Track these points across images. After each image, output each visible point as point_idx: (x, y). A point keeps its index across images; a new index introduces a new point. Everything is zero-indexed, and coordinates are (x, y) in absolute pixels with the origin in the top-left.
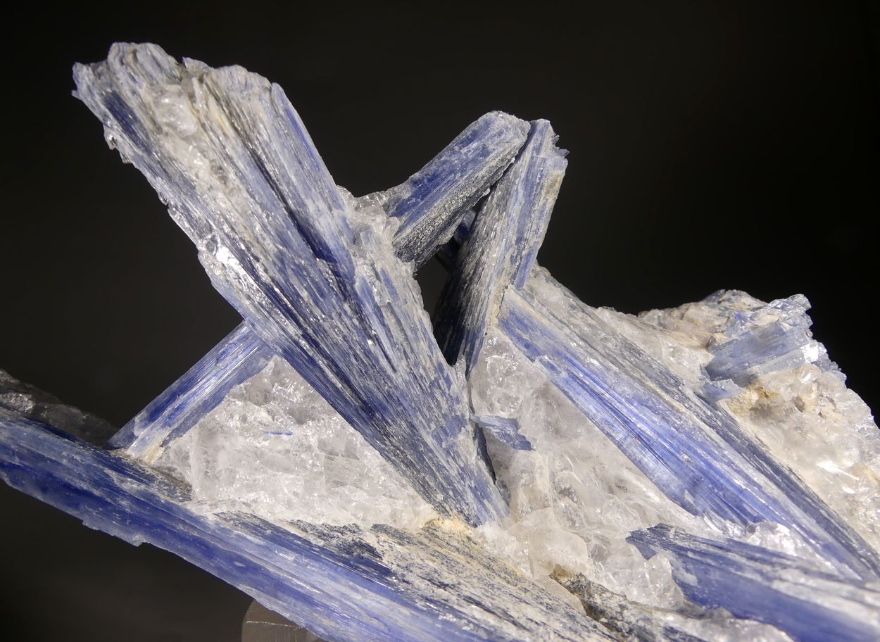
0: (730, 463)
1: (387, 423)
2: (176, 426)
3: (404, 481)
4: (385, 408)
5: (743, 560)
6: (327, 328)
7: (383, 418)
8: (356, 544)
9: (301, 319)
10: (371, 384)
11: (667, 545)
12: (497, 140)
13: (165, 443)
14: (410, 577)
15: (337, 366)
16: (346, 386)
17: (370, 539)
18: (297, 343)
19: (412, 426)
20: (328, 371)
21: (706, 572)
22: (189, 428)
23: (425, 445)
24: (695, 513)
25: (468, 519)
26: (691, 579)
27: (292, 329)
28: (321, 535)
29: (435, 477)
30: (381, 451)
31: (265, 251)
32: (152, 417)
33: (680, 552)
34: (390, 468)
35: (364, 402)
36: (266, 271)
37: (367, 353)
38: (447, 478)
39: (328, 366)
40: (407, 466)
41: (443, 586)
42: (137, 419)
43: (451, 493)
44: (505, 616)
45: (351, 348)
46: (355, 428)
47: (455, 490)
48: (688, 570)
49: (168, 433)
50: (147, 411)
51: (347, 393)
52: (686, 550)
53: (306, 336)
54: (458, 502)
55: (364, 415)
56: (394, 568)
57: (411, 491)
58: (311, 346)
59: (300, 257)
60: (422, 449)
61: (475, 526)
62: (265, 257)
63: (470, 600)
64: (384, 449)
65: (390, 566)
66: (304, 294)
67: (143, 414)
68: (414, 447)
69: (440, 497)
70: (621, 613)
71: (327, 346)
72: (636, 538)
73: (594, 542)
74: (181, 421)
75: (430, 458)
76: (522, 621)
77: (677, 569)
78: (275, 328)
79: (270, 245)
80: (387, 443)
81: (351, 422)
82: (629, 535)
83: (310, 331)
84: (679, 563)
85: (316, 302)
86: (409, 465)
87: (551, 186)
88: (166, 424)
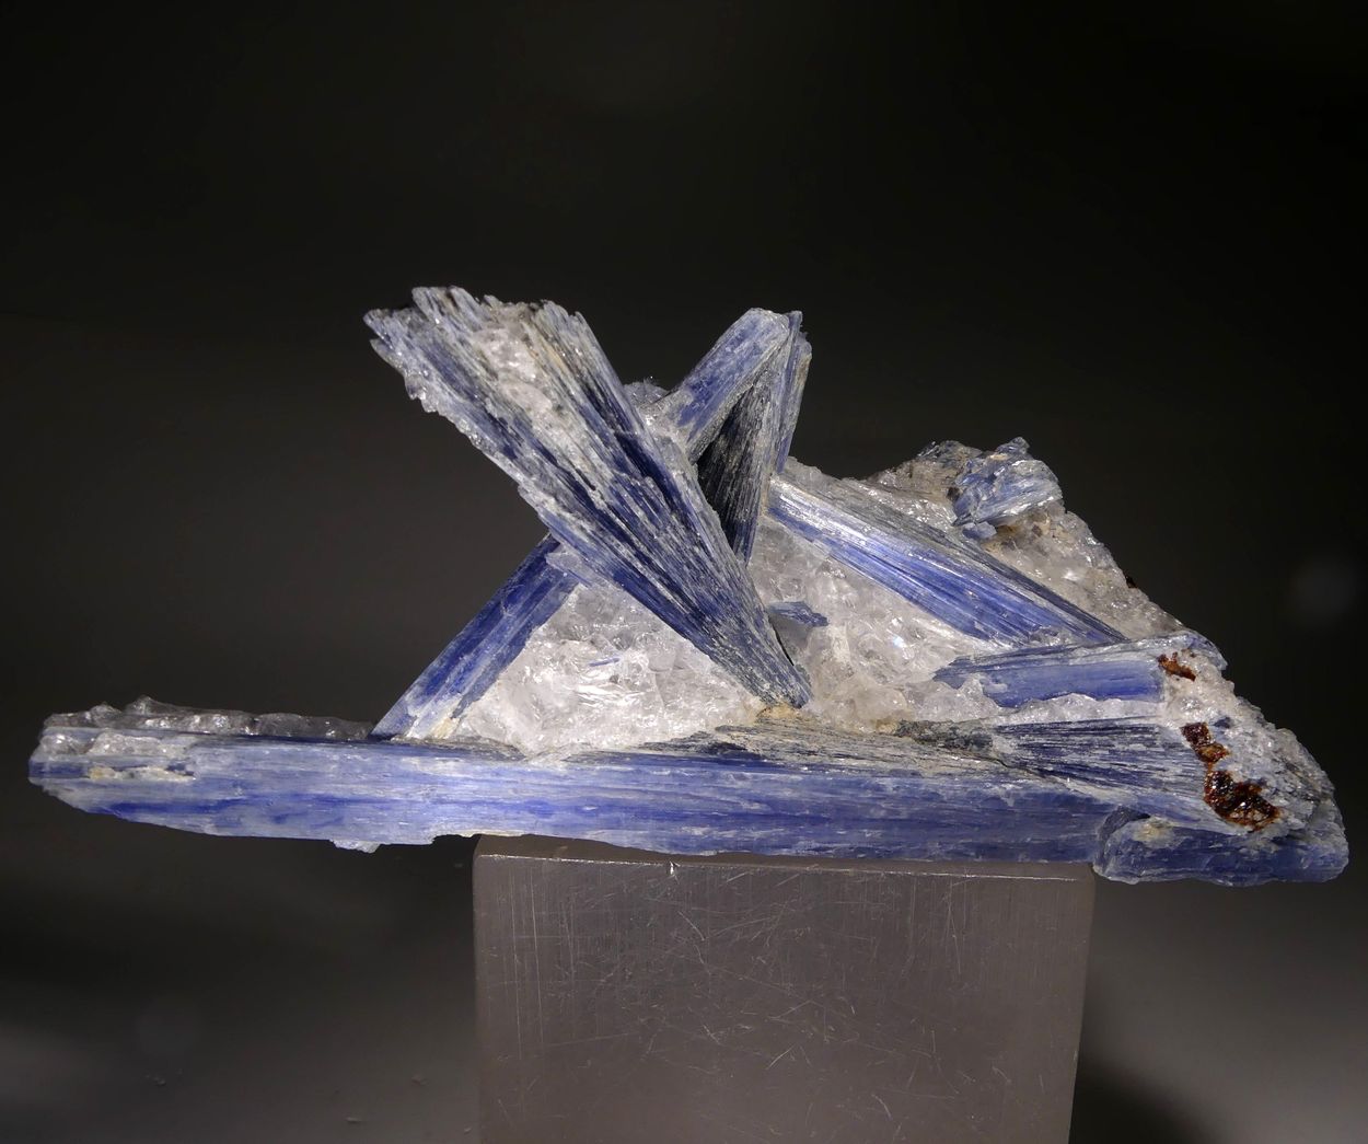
0: (1007, 589)
1: (717, 624)
2: (466, 691)
3: (733, 680)
4: (715, 610)
5: (1041, 657)
6: (661, 542)
7: (714, 620)
8: (714, 746)
9: (634, 539)
10: (702, 589)
11: (973, 669)
12: (766, 337)
13: (456, 714)
14: (779, 756)
15: (668, 578)
16: (677, 596)
17: (724, 738)
18: (629, 564)
19: (741, 622)
20: (659, 585)
21: (1014, 676)
22: (487, 688)
23: (753, 637)
24: (986, 638)
25: (793, 702)
26: (1001, 687)
27: (624, 551)
28: (676, 747)
29: (763, 668)
30: (711, 654)
31: (602, 479)
32: (431, 689)
33: (987, 670)
34: (720, 669)
35: (695, 609)
36: (602, 498)
37: (698, 560)
38: (773, 666)
39: (661, 581)
40: (735, 663)
41: (813, 753)
42: (408, 697)
43: (777, 679)
44: (873, 758)
45: (684, 557)
46: (685, 637)
47: (781, 676)
48: (997, 682)
49: (458, 702)
50: (421, 685)
51: (678, 604)
52: (992, 666)
53: (639, 555)
54: (784, 687)
55: (694, 621)
56: (761, 753)
57: (740, 687)
58: (643, 563)
59: (636, 478)
60: (749, 642)
61: (800, 707)
62: (602, 484)
63: (839, 756)
64: (713, 652)
65: (756, 753)
66: (640, 514)
67: (416, 688)
68: (743, 641)
69: (767, 686)
70: (955, 733)
71: (661, 560)
72: (941, 675)
73: (907, 689)
74: (472, 683)
75: (758, 649)
76: (888, 758)
77: (988, 684)
78: (608, 554)
79: (608, 473)
80: (717, 644)
81: (680, 631)
82: (935, 675)
83: (643, 549)
84: (989, 678)
85: (652, 519)
86: (736, 661)
87: (803, 370)
88: (454, 692)
